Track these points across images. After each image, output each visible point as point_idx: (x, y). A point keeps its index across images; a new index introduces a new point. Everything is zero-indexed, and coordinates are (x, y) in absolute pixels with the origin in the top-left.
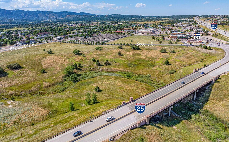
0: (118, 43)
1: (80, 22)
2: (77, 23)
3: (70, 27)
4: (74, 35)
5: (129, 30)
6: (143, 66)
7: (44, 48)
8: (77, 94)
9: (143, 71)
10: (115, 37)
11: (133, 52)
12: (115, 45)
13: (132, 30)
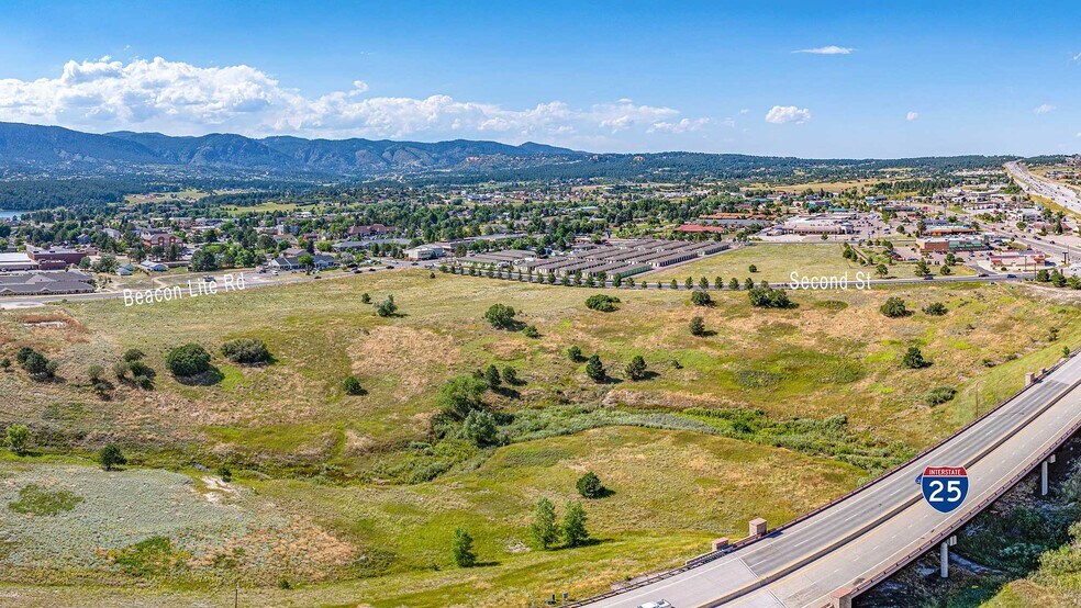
0: (690, 280)
1: (523, 183)
2: (507, 190)
3: (477, 208)
4: (492, 239)
5: (740, 222)
6: (810, 378)
7: (367, 291)
8: (492, 498)
9: (807, 402)
10: (678, 250)
11: (758, 318)
12: (675, 286)
13: (755, 222)
